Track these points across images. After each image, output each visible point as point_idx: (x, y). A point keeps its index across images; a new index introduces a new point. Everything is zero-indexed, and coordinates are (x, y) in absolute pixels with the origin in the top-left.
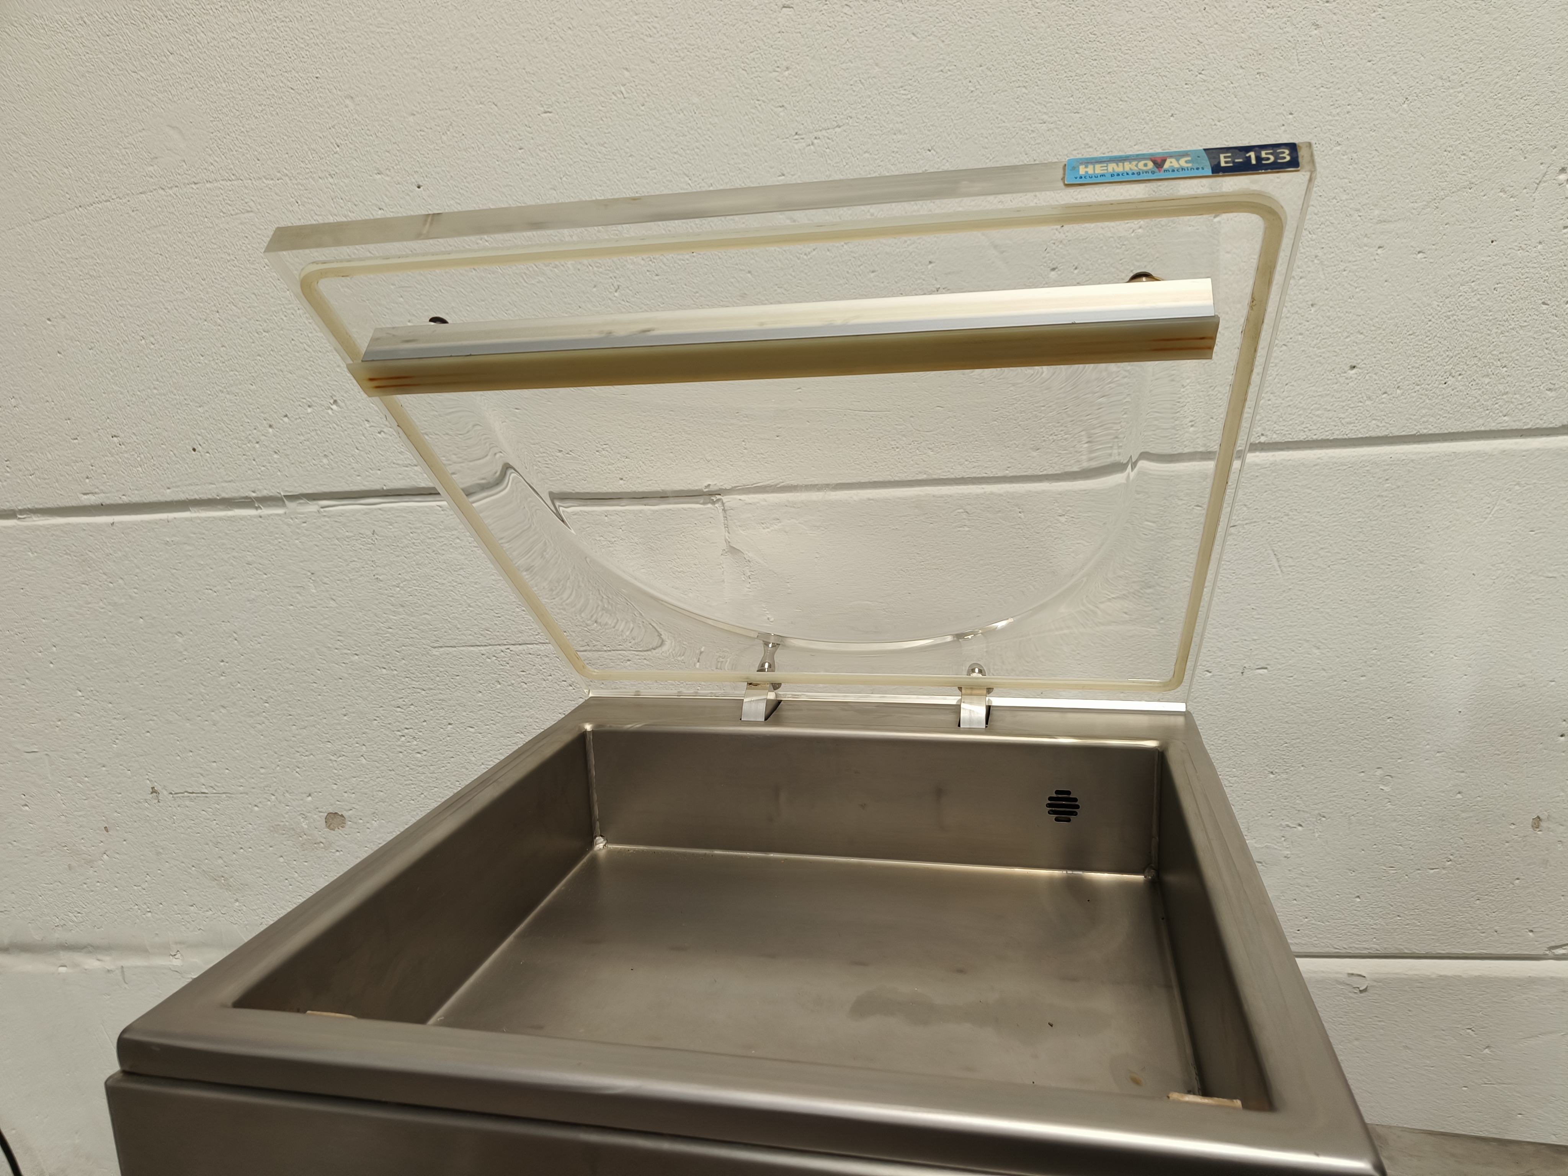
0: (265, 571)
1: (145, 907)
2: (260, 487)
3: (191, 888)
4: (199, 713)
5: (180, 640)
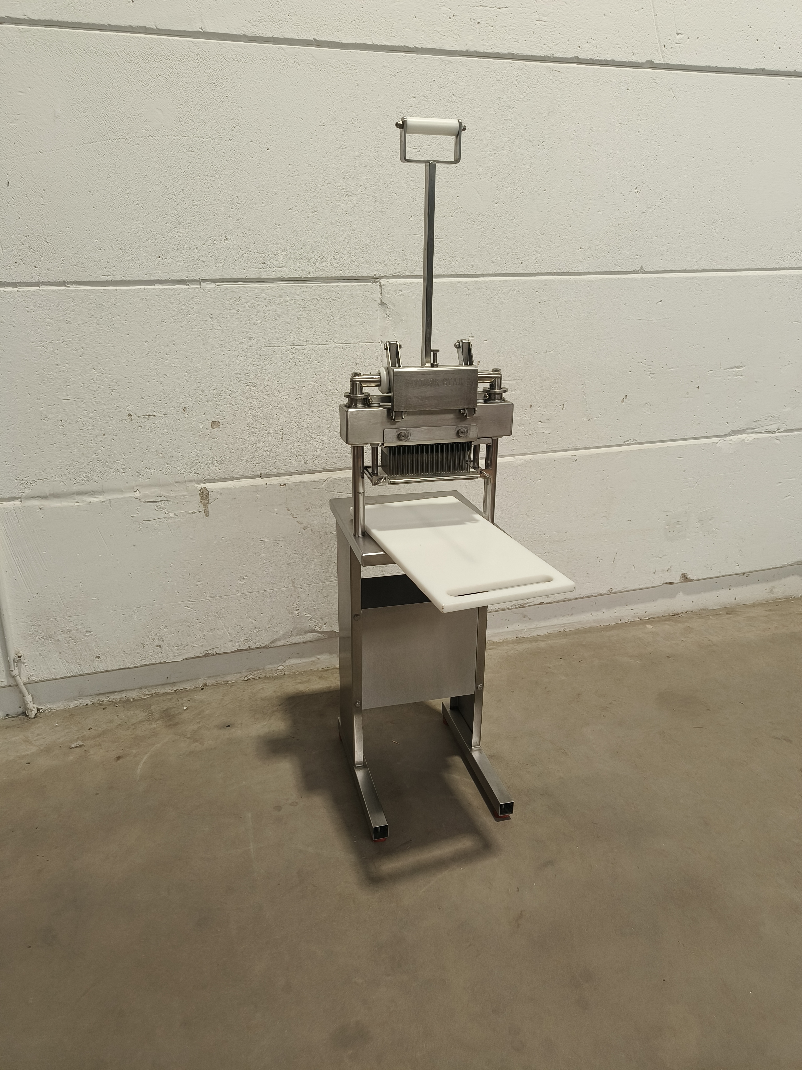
0: (189, 313)
1: (122, 470)
2: (190, 275)
3: (145, 459)
4: (154, 378)
5: (147, 345)
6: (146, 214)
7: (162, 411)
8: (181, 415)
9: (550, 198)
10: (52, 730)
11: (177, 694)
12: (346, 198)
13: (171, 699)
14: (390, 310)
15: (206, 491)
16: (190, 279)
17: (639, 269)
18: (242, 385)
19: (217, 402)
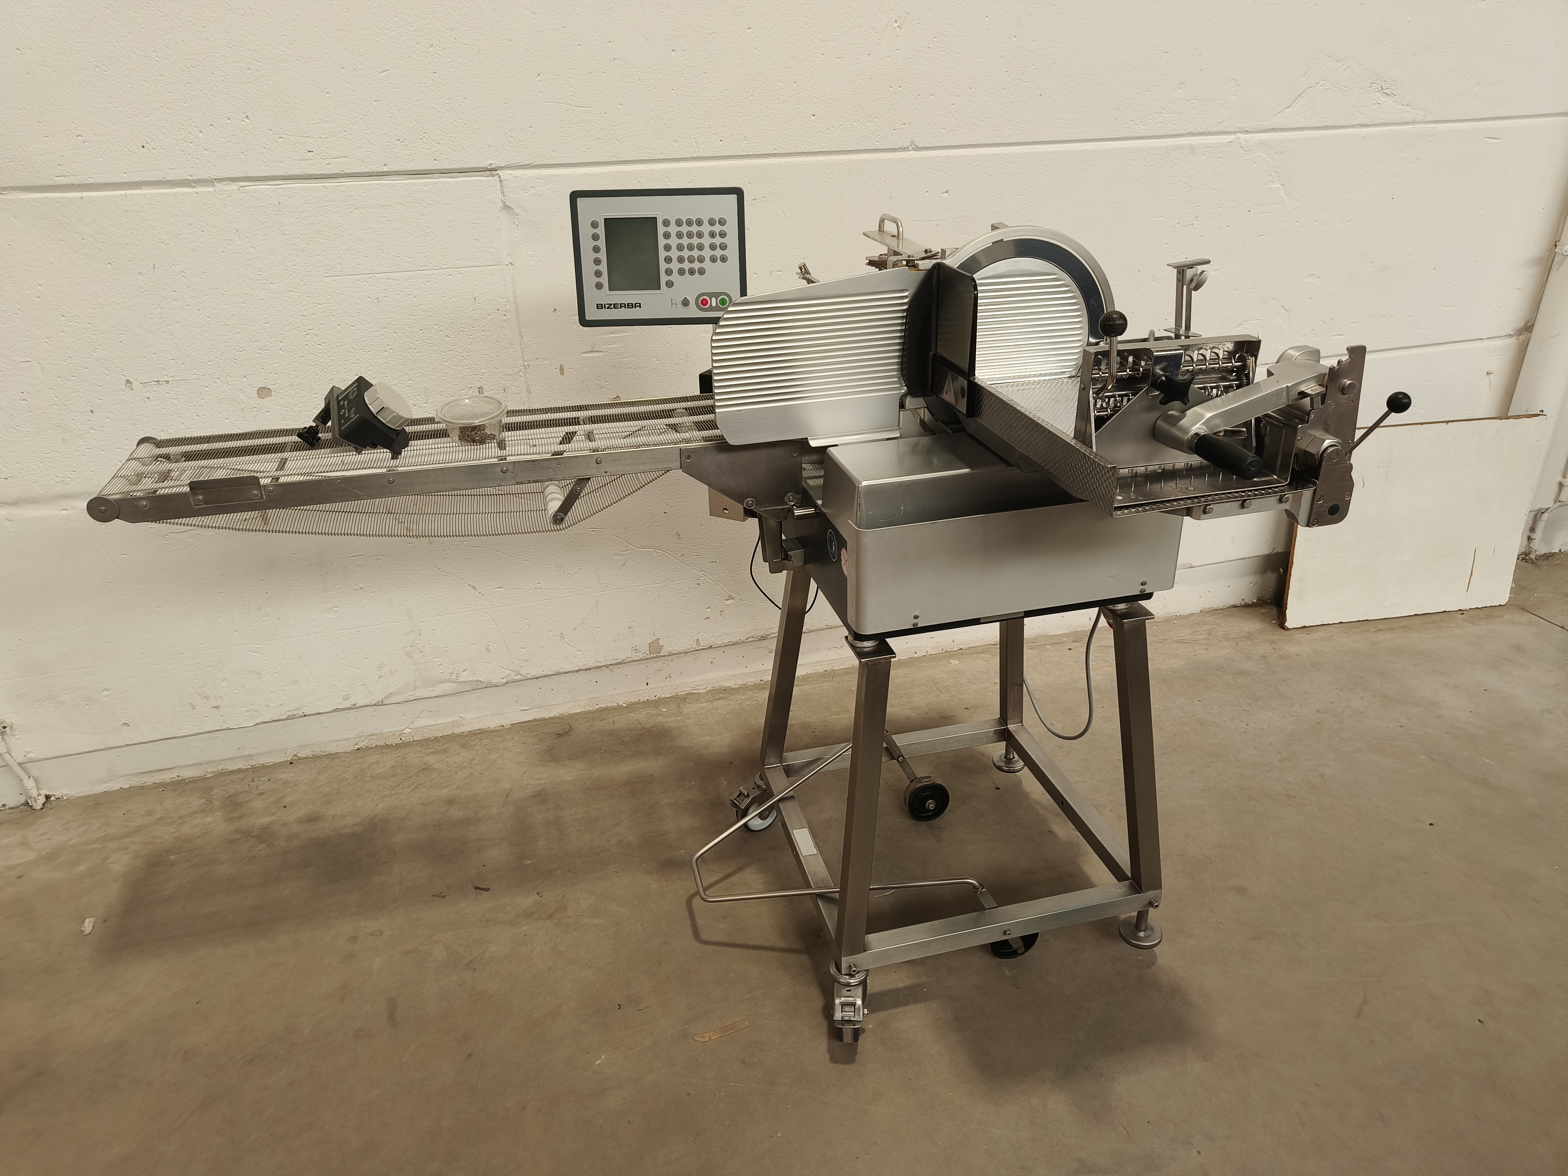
6: (113, 82)
7: (178, 375)
8: (209, 379)
9: (758, 40)
10: (63, 827)
11: (253, 771)
12: (431, 49)
13: (243, 779)
14: (519, 216)
16: (196, 178)
17: (908, 144)
18: (299, 334)
19: (262, 360)
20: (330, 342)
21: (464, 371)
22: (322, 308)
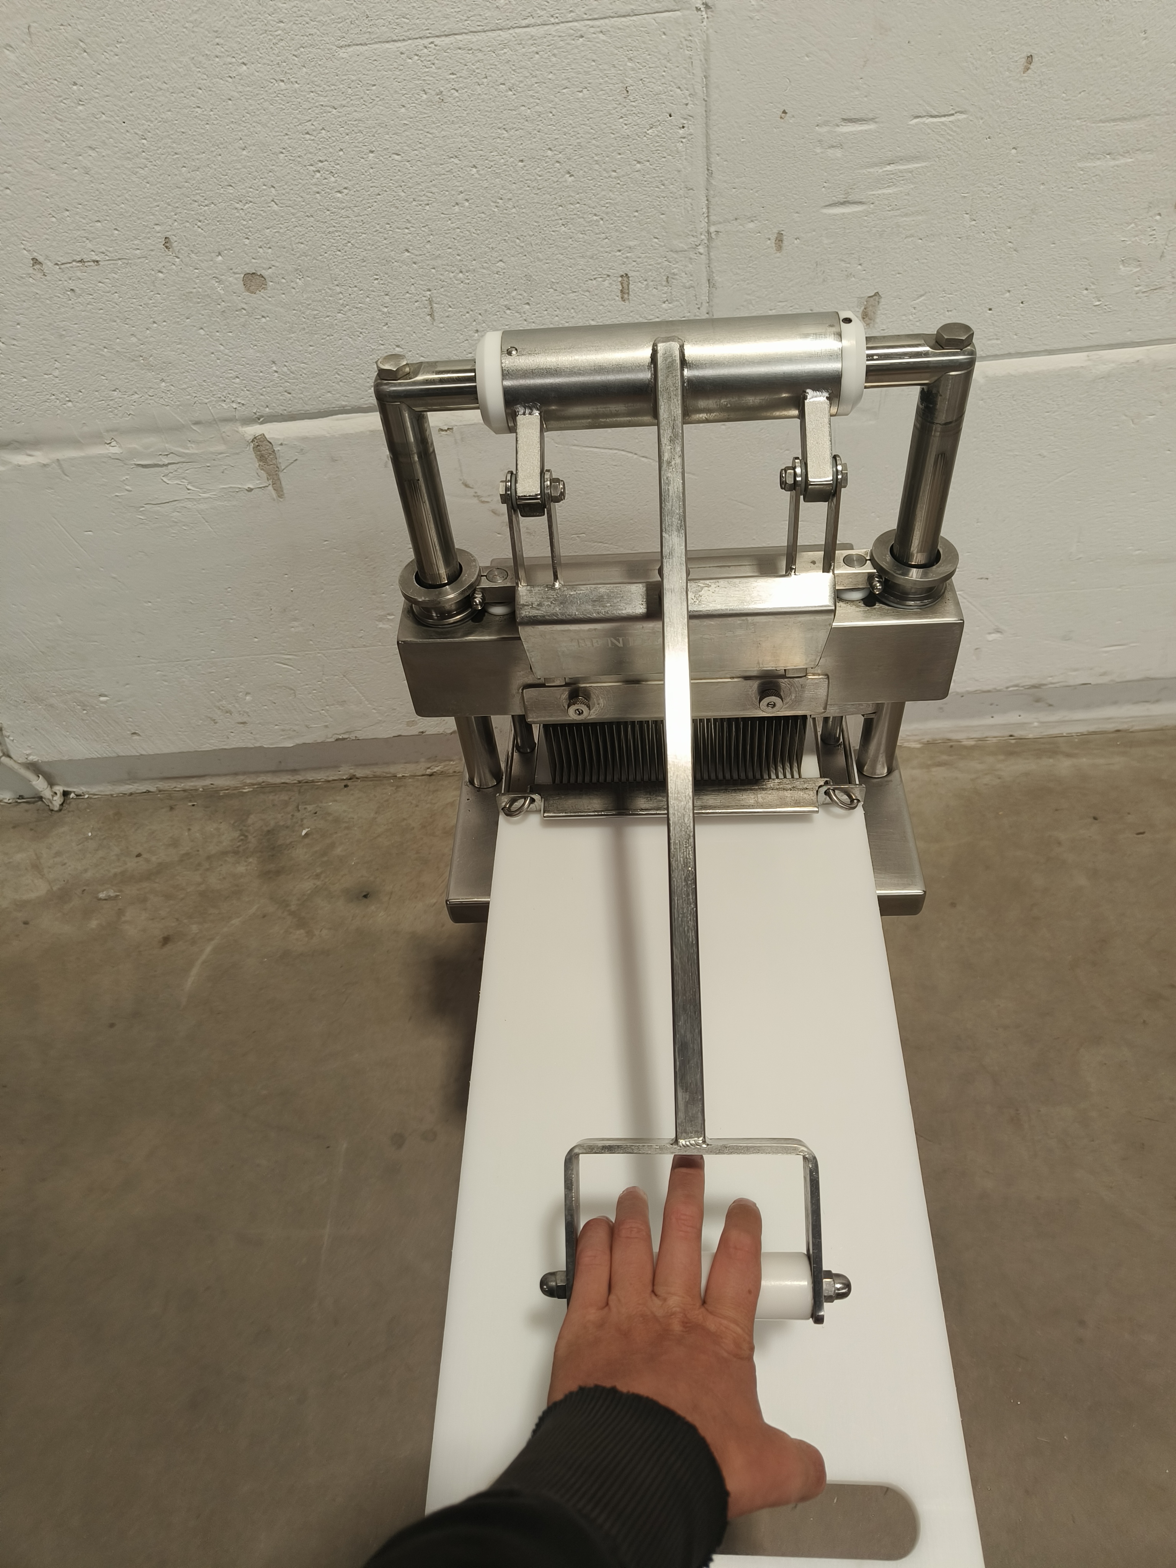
1: (63, 396)
7: (111, 249)
8: (162, 258)
10: (80, 847)
11: (300, 792)
13: (286, 804)
15: (266, 443)
18: (302, 171)
19: (245, 223)
20: (358, 187)
21: (596, 244)
22: (339, 117)
